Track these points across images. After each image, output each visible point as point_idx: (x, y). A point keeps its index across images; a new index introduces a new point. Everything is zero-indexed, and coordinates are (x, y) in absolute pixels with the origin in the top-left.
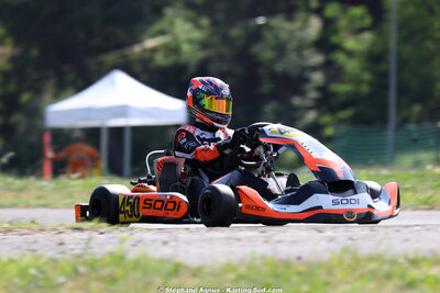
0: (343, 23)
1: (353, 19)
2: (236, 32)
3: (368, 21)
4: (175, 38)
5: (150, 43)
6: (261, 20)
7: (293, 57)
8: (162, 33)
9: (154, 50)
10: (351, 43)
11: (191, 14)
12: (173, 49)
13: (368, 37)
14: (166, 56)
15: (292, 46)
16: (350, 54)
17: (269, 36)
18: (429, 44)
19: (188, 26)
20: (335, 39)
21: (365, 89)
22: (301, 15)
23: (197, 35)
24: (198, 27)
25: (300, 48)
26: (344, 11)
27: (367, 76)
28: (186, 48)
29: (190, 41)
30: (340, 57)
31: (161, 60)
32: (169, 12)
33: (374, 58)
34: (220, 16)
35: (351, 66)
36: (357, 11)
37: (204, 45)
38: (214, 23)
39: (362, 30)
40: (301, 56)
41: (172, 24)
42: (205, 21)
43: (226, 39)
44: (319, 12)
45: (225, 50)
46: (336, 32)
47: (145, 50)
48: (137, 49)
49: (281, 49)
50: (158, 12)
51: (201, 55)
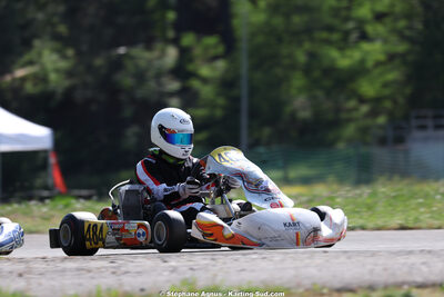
0: (198, 51)
1: (207, 48)
2: (99, 62)
3: (220, 49)
4: (43, 68)
5: (20, 73)
6: (122, 50)
7: (152, 84)
8: (31, 63)
9: (23, 79)
10: (205, 71)
11: (57, 45)
12: (41, 78)
13: (221, 64)
14: (35, 85)
15: (151, 74)
16: (205, 80)
17: (130, 65)
18: (279, 71)
19: (55, 57)
20: (191, 67)
21: (219, 113)
22: (159, 46)
23: (63, 64)
24: (64, 57)
25: (159, 75)
26: (199, 40)
27: (221, 101)
28: (53, 77)
29: (57, 71)
30: (195, 84)
31: (29, 88)
32: (37, 43)
33: (227, 84)
34: (84, 48)
35: (207, 91)
36: (211, 41)
37: (69, 74)
38: (79, 53)
39: (215, 58)
40: (160, 84)
41: (40, 54)
42: (70, 52)
43: (90, 69)
44: (176, 42)
45: (90, 79)
46: (191, 60)
47: (14, 80)
48: (8, 78)
49: (141, 77)
50: (27, 44)
51: (67, 83)
